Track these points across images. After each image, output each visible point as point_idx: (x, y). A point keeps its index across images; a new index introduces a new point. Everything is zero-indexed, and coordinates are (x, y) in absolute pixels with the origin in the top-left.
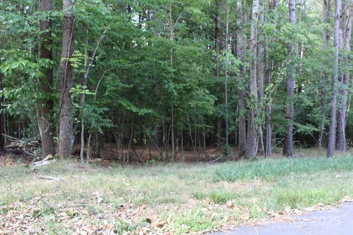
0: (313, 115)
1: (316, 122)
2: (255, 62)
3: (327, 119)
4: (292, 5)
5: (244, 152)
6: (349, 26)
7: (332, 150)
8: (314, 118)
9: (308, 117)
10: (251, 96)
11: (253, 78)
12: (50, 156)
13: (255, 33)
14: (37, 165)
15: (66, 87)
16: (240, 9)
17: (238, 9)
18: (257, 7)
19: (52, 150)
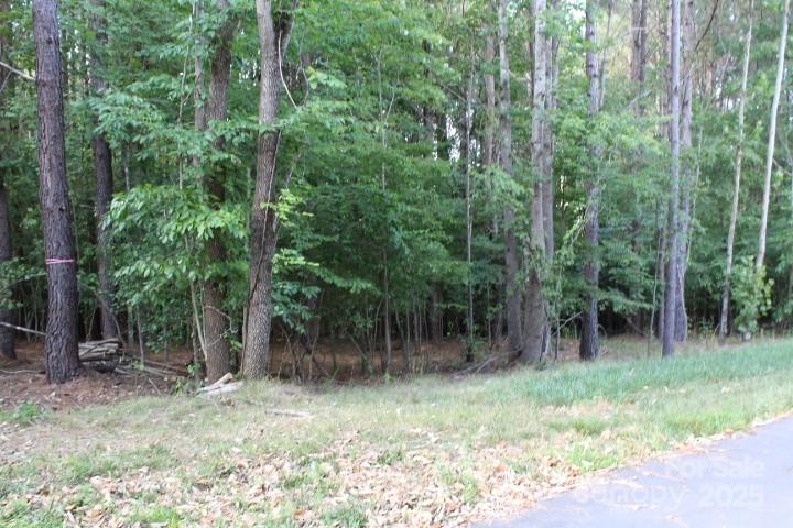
0: (621, 270)
1: (627, 284)
2: (540, 184)
3: (647, 277)
4: (591, 66)
5: (520, 353)
6: (687, 98)
7: (672, 341)
8: (623, 276)
9: (612, 275)
10: (534, 247)
11: (537, 213)
12: (228, 376)
13: (540, 130)
14: (211, 393)
15: (265, 253)
16: (505, 83)
17: (502, 81)
18: (544, 81)
19: (234, 365)
